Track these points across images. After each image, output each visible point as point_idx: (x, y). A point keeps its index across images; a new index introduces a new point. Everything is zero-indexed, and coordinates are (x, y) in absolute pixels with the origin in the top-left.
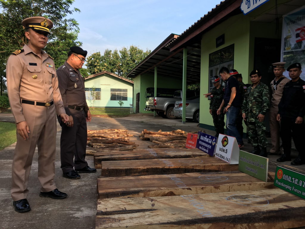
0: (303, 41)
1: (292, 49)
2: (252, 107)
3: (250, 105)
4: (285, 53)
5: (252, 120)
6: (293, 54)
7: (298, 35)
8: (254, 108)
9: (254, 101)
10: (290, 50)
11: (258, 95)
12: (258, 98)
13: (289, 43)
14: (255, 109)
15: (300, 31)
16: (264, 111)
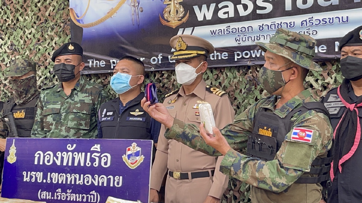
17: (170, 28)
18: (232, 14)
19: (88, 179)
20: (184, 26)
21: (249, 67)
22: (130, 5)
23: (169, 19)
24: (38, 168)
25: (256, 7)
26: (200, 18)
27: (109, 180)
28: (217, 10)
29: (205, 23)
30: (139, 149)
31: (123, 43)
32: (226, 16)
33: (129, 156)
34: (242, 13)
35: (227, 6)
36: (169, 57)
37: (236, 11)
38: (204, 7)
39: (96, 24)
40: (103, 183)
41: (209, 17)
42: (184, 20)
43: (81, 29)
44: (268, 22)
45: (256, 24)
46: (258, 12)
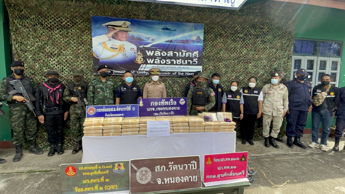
17: (138, 64)
18: (159, 63)
19: (170, 108)
20: (143, 64)
21: (163, 77)
22: (122, 55)
23: (138, 61)
24: (152, 107)
25: (166, 62)
26: (149, 62)
27: (176, 108)
28: (154, 61)
29: (150, 64)
30: (183, 100)
31: (119, 66)
32: (157, 63)
33: (181, 102)
34: (162, 63)
35: (158, 60)
36: (137, 72)
37: (160, 62)
38: (150, 59)
39: (106, 59)
40: (174, 109)
41: (152, 62)
42: (143, 62)
43: (98, 60)
44: (169, 66)
45: (166, 66)
46: (167, 63)
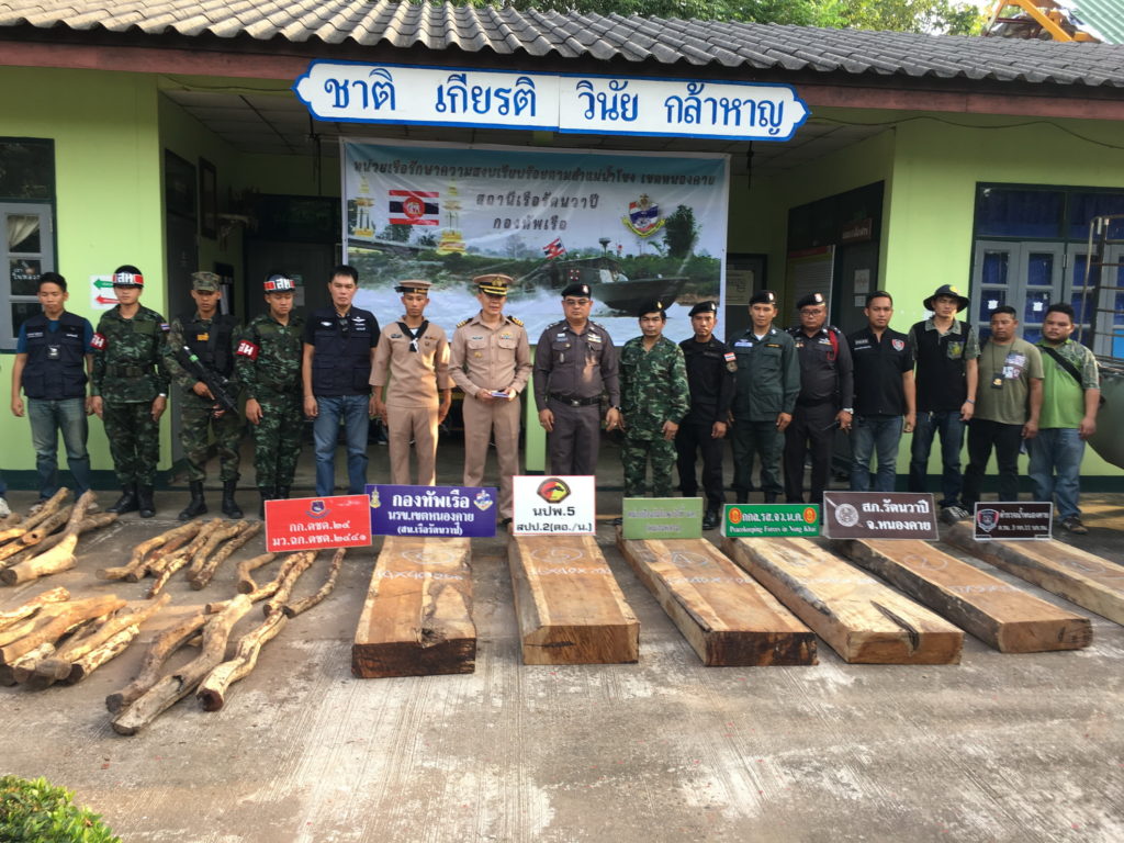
0: (414, 226)
1: (379, 237)
2: (646, 402)
3: (642, 396)
4: (352, 242)
5: (646, 436)
6: (383, 251)
7: (395, 207)
8: (653, 403)
9: (652, 385)
10: (372, 238)
11: (660, 371)
12: (661, 379)
13: (365, 217)
14: (655, 406)
15: (406, 198)
16: (679, 415)
